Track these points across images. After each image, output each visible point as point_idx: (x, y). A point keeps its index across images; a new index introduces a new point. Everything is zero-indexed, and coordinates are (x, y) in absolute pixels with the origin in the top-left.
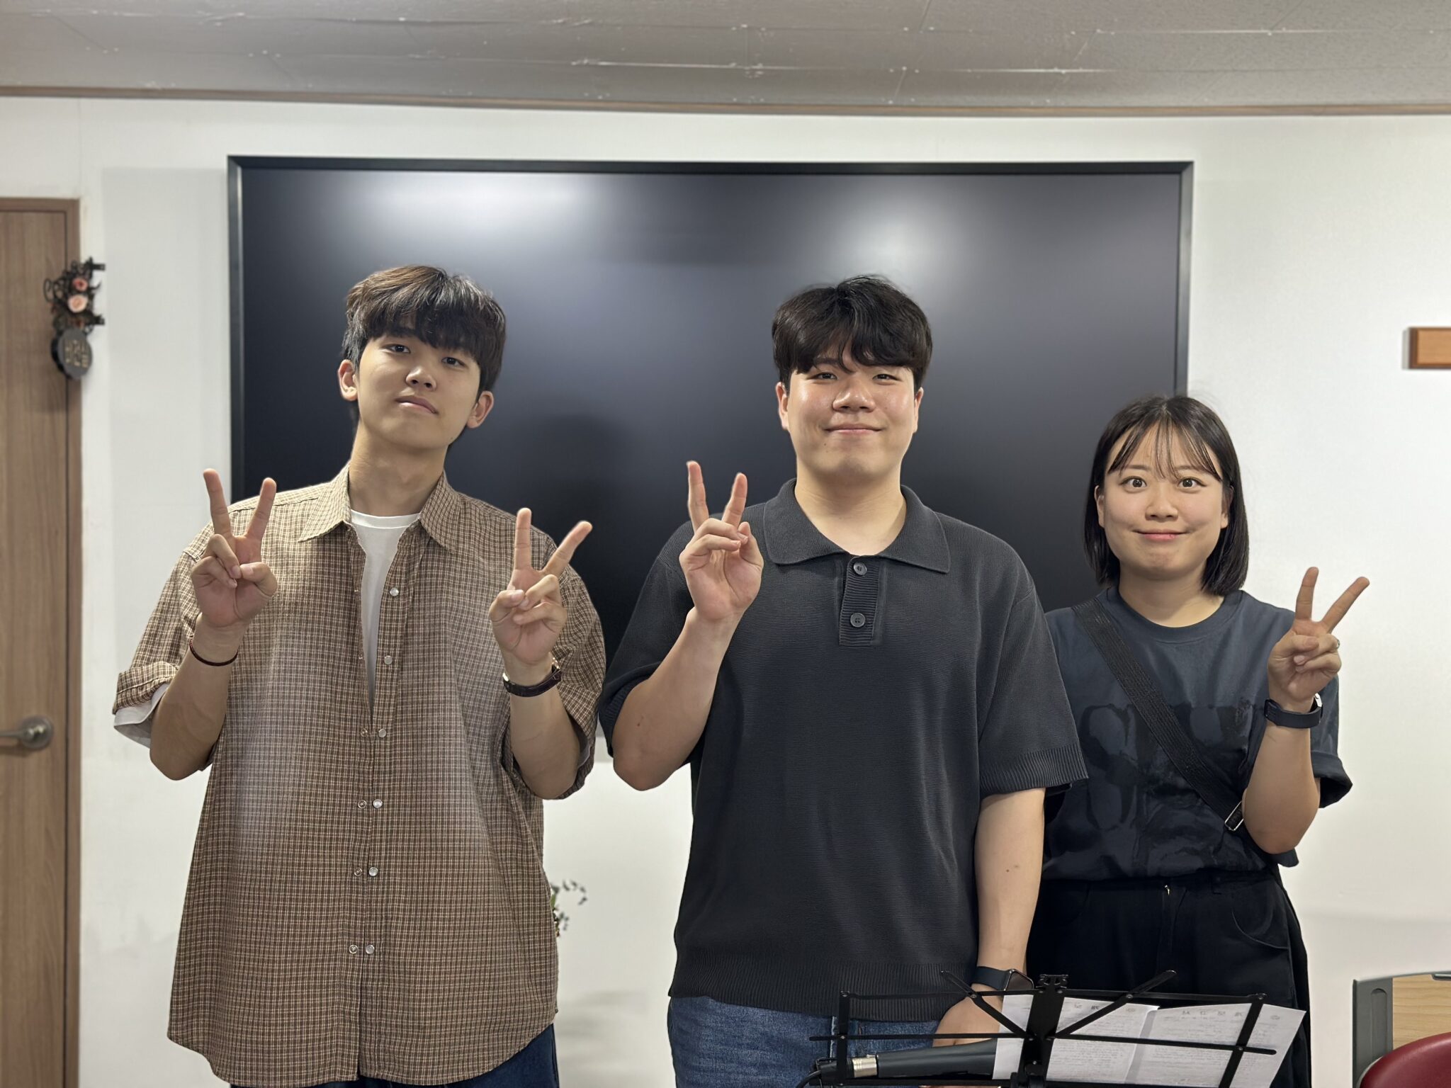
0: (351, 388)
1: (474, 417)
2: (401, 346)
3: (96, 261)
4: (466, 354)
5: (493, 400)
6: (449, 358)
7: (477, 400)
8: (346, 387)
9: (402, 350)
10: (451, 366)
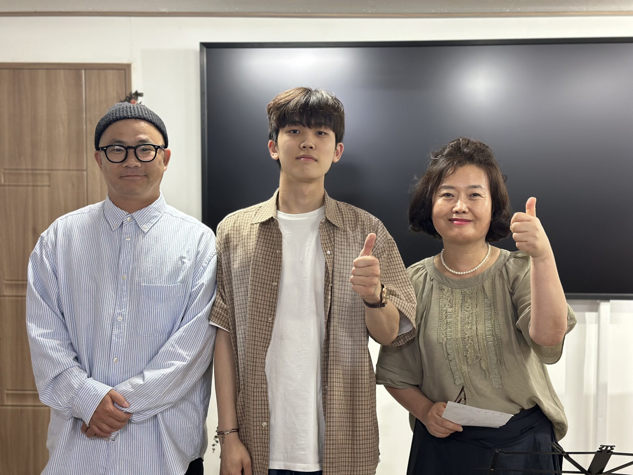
0: (275, 153)
1: (336, 157)
2: (295, 130)
3: (139, 92)
4: (326, 128)
5: (343, 146)
6: (319, 132)
7: (336, 149)
8: (273, 153)
9: (296, 132)
10: (320, 136)
